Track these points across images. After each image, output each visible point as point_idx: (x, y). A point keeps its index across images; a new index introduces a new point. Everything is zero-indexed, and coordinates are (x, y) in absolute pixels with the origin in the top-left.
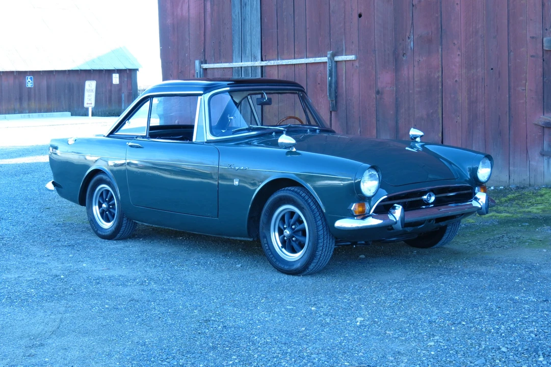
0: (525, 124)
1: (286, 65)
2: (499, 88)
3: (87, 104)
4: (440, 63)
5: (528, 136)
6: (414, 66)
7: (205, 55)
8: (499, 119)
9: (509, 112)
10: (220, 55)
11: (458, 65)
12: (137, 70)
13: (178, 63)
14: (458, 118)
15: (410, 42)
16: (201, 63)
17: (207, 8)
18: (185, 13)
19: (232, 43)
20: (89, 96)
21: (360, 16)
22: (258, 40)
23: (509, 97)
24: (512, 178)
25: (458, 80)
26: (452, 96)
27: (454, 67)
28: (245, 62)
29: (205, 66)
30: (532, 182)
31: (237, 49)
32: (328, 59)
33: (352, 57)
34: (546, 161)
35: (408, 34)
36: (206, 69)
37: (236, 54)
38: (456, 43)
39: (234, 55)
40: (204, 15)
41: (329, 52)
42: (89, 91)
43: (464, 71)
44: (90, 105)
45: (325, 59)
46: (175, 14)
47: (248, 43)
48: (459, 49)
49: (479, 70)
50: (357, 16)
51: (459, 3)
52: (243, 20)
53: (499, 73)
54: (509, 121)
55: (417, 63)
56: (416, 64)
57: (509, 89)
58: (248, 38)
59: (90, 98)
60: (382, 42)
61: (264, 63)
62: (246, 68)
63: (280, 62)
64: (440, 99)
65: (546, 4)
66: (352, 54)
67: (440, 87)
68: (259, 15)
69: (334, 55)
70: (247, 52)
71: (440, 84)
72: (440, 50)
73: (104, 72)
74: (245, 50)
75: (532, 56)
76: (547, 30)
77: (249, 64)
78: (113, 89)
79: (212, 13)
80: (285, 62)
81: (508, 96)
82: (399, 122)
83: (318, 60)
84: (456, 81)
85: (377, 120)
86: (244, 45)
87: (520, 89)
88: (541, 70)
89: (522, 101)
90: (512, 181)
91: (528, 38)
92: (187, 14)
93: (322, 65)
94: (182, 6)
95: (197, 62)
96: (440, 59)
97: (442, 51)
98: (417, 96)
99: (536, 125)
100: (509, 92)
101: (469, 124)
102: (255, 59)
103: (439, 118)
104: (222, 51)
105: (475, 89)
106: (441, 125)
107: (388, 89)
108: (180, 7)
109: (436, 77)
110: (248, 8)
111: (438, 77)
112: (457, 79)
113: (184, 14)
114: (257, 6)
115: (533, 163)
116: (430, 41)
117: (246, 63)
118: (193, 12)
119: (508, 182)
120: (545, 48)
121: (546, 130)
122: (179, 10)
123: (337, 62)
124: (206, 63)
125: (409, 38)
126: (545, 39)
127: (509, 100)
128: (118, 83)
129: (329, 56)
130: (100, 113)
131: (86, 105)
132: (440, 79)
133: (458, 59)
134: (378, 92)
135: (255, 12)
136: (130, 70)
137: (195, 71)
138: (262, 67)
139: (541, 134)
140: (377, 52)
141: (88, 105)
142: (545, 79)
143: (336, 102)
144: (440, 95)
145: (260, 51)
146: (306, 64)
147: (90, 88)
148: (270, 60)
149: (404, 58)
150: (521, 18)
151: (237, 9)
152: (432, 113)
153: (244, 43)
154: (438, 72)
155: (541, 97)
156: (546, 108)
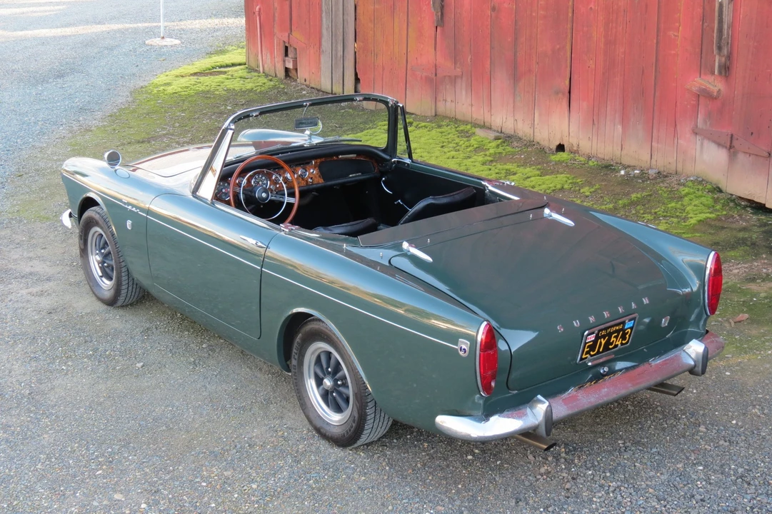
0: (674, 85)
2: (645, 28)
5: (678, 104)
8: (643, 72)
9: (656, 64)
14: (591, 61)
23: (657, 43)
24: (655, 157)
25: (593, 7)
26: (585, 29)
30: (680, 169)
34: (699, 143)
53: (647, 7)
54: (655, 77)
57: (658, 31)
64: (569, 31)
67: (570, 15)
71: (570, 10)
81: (655, 41)
82: (518, 54)
84: (591, 9)
85: (492, 48)
87: (671, 34)
88: (700, 10)
89: (672, 52)
90: (654, 162)
98: (541, 22)
99: (689, 90)
100: (657, 36)
101: (603, 74)
103: (567, 57)
105: (614, 25)
106: (569, 69)
107: (506, 5)
115: (681, 142)
119: (649, 162)
121: (702, 100)
127: (657, 46)
134: (494, 9)
139: (694, 103)
142: (706, 24)
143: (442, 14)
144: (569, 26)
152: (559, 49)
155: (698, 50)
156: (704, 67)
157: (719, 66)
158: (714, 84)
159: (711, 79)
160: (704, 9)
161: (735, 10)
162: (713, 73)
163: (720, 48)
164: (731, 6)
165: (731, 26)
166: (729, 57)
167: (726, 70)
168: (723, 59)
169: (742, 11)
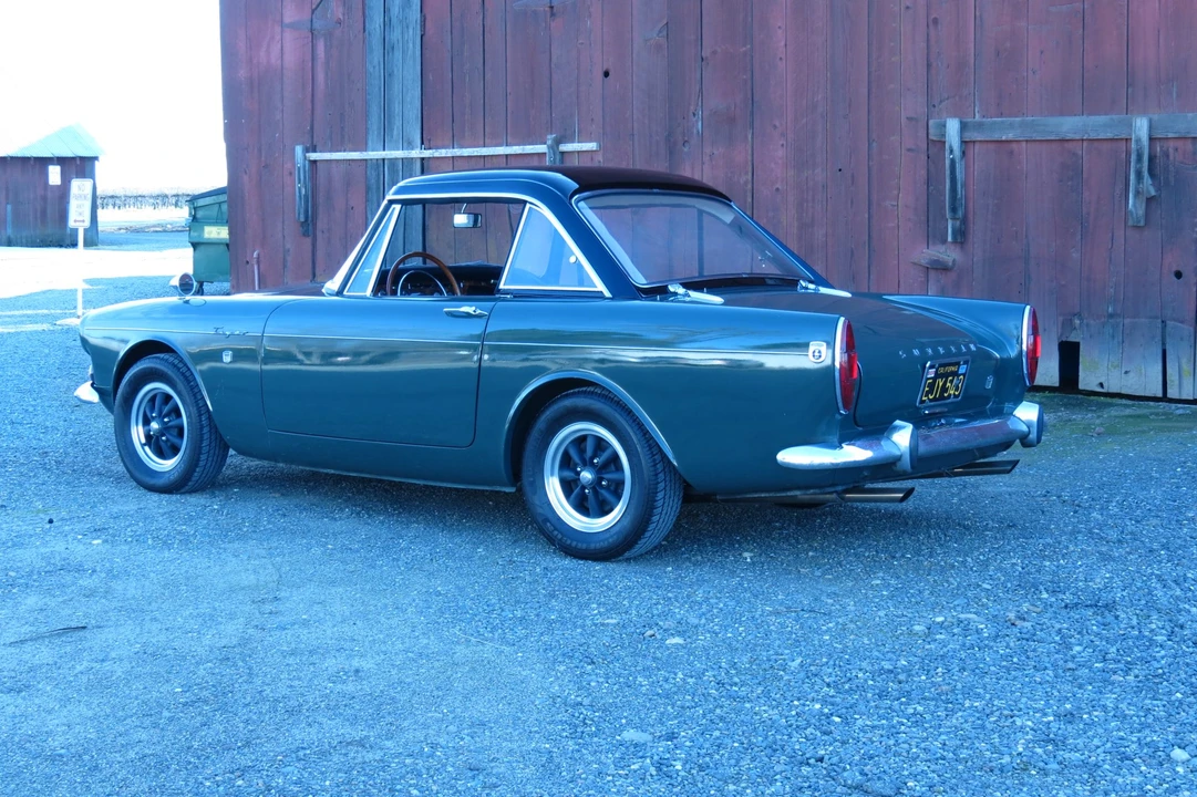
0: (896, 262)
1: (469, 157)
2: (852, 203)
3: (75, 221)
4: (750, 158)
5: (902, 283)
6: (703, 163)
7: (312, 137)
8: (852, 252)
9: (869, 242)
10: (343, 137)
11: (780, 162)
12: (96, 158)
13: (260, 150)
15: (697, 121)
16: (307, 150)
17: (319, 52)
18: (275, 59)
19: (367, 116)
20: (79, 206)
21: (606, 74)
22: (415, 111)
23: (870, 218)
25: (780, 187)
26: (771, 214)
27: (773, 165)
28: (390, 149)
29: (313, 156)
31: (375, 127)
32: (549, 147)
33: (592, 146)
35: (692, 108)
36: (315, 162)
37: (373, 136)
38: (777, 124)
39: (370, 138)
40: (313, 64)
41: (549, 137)
42: (79, 197)
43: (791, 173)
44: (81, 224)
45: (542, 148)
46: (255, 62)
47: (397, 118)
48: (783, 135)
49: (818, 171)
50: (601, 75)
51: (783, 57)
52: (388, 76)
53: (853, 176)
54: (869, 258)
55: (708, 158)
56: (706, 159)
57: (869, 205)
58: (397, 108)
59: (80, 210)
60: (646, 121)
61: (427, 154)
62: (393, 161)
63: (458, 152)
65: (934, 64)
66: (591, 141)
67: (750, 200)
68: (419, 68)
69: (558, 142)
70: (395, 132)
71: (749, 195)
72: (750, 136)
73: (32, 162)
74: (392, 130)
75: (909, 150)
76: (934, 106)
77: (399, 154)
78: (49, 195)
79: (327, 63)
80: (466, 152)
81: (867, 216)
83: (529, 149)
84: (777, 189)
86: (389, 122)
87: (888, 203)
88: (924, 172)
89: (891, 225)
91: (903, 120)
92: (279, 62)
93: (536, 158)
94: (269, 46)
95: (299, 149)
96: (750, 152)
97: (752, 138)
99: (915, 264)
100: (869, 209)
102: (410, 146)
104: (346, 130)
105: (810, 204)
108: (264, 49)
109: (742, 182)
110: (398, 54)
111: (746, 183)
112: (778, 186)
113: (273, 61)
114: (414, 52)
116: (732, 120)
117: (393, 152)
118: (290, 59)
120: (931, 137)
121: (932, 274)
122: (262, 53)
123: (563, 153)
124: (315, 151)
125: (694, 115)
126: (931, 122)
128: (59, 183)
129: (549, 142)
130: (24, 241)
131: (71, 224)
132: (750, 186)
133: (781, 153)
135: (411, 63)
136: (83, 159)
137: (294, 165)
138: (423, 159)
139: (923, 279)
140: (636, 137)
141: (77, 224)
142: (931, 188)
145: (419, 132)
146: (507, 155)
147: (81, 192)
148: (437, 148)
149: (686, 150)
150: (892, 86)
151: (377, 56)
153: (389, 116)
154: (746, 173)
155: (924, 218)
156: (933, 235)
157: (953, 233)
158: (948, 254)
159: (942, 248)
160: (928, 170)
161: (967, 168)
162: (944, 241)
163: (954, 210)
164: (963, 163)
165: (965, 185)
166: (965, 220)
167: (961, 236)
168: (958, 223)
169: (976, 167)
